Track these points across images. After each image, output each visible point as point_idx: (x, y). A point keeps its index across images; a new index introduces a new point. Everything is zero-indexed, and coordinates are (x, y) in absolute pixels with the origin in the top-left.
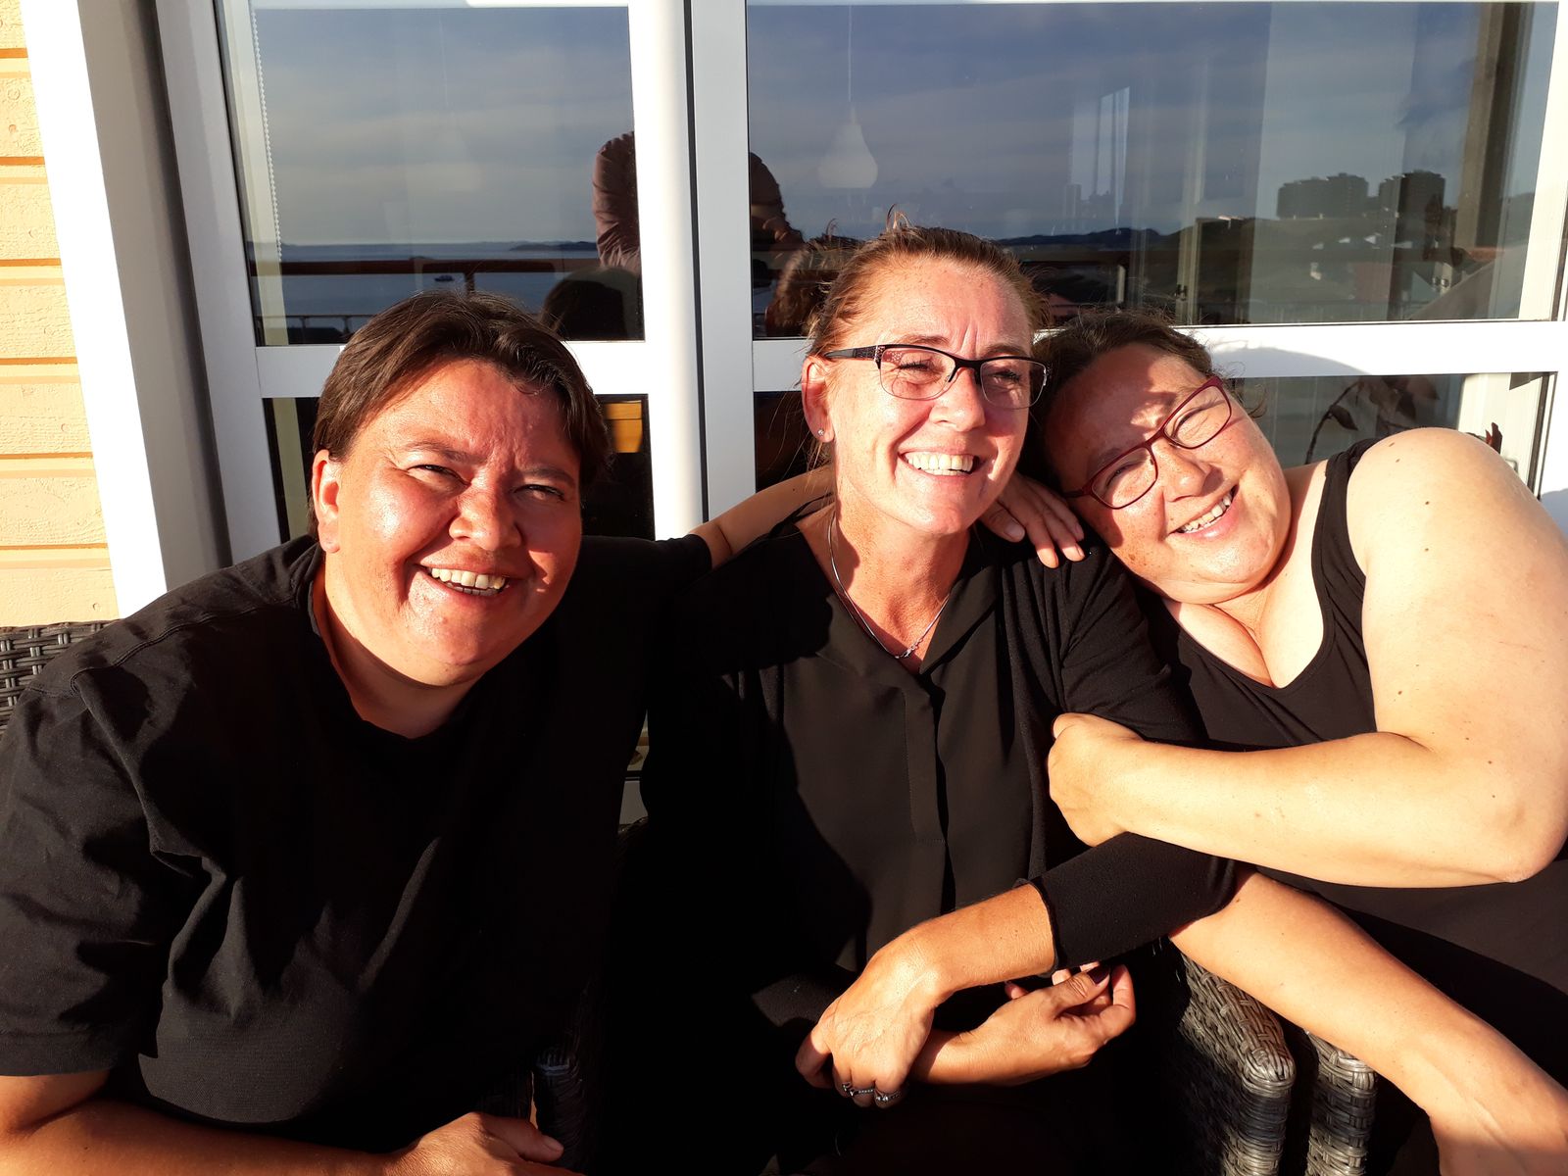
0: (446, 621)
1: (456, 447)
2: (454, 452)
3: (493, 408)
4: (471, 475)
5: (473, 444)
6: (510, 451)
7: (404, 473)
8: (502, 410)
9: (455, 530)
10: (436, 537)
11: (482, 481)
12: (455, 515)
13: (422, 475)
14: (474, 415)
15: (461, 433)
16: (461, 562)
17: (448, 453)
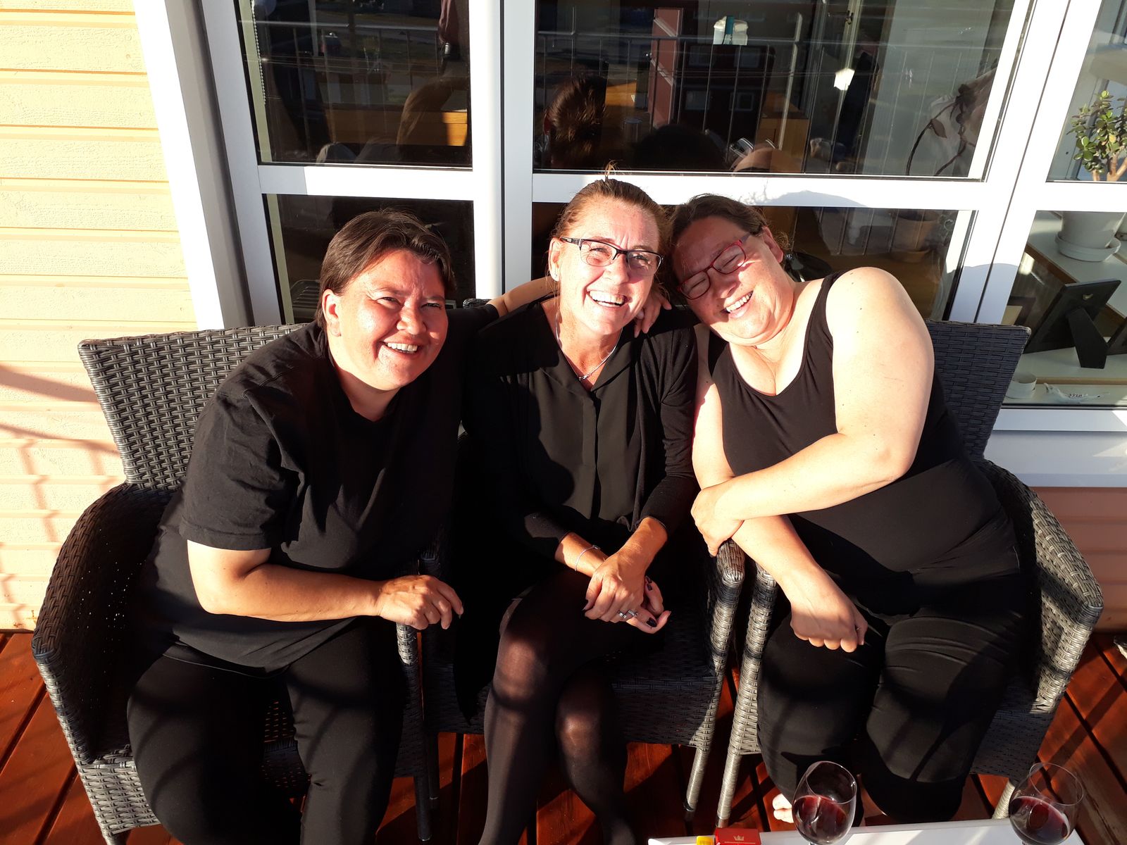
0: (396, 366)
1: (398, 288)
2: (398, 291)
3: (412, 271)
4: (404, 301)
5: (405, 287)
6: (420, 289)
7: (376, 302)
8: (416, 272)
9: (399, 326)
10: (392, 330)
11: (409, 304)
12: (399, 320)
13: (383, 302)
14: (405, 274)
15: (399, 283)
16: (402, 340)
17: (394, 291)
